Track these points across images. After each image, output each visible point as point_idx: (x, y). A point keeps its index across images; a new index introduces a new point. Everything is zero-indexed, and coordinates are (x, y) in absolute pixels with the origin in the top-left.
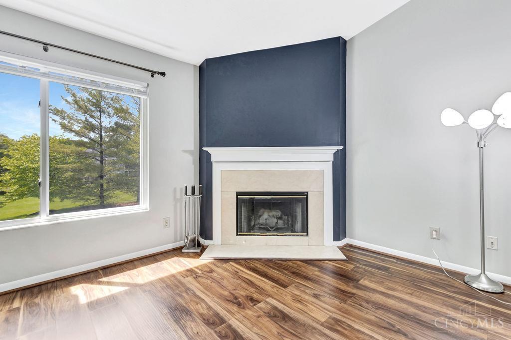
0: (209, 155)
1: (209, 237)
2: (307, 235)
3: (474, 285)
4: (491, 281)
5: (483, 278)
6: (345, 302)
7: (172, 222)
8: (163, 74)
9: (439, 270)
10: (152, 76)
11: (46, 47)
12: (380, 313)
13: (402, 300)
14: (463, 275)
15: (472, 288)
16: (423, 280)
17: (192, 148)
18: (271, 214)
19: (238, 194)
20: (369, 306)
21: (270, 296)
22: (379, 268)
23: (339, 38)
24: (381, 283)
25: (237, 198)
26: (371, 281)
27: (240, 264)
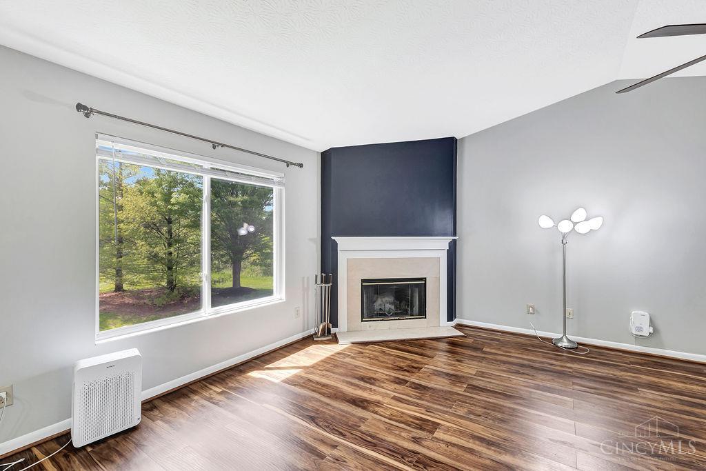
0: (335, 244)
1: (335, 326)
2: (425, 318)
3: (559, 345)
4: (569, 341)
5: (565, 339)
6: (481, 362)
7: (301, 311)
8: (301, 165)
9: (536, 337)
10: (288, 166)
11: (215, 145)
12: (507, 365)
13: (517, 358)
14: (552, 339)
15: (558, 347)
16: (526, 345)
17: (316, 236)
18: (384, 300)
19: (363, 281)
20: (498, 363)
21: (425, 364)
22: (492, 340)
23: (452, 138)
24: (499, 349)
25: (362, 285)
26: (491, 349)
27: (378, 345)
